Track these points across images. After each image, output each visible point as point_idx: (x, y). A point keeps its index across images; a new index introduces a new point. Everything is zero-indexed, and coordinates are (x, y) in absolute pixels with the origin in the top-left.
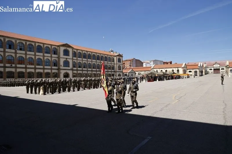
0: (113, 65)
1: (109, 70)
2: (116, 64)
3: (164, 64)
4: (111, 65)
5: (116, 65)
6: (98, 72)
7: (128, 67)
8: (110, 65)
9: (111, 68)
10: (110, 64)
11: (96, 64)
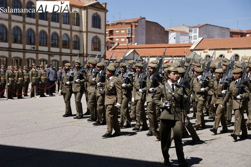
0: (78, 34)
1: (64, 51)
2: (87, 32)
3: (231, 36)
4: (71, 34)
5: (85, 35)
6: (28, 55)
7: (123, 42)
8: (66, 35)
9: (72, 44)
10: (69, 33)
11: (24, 27)
